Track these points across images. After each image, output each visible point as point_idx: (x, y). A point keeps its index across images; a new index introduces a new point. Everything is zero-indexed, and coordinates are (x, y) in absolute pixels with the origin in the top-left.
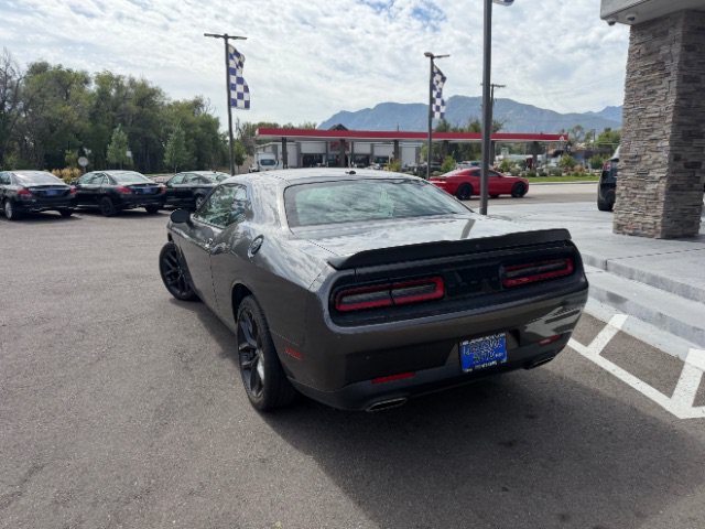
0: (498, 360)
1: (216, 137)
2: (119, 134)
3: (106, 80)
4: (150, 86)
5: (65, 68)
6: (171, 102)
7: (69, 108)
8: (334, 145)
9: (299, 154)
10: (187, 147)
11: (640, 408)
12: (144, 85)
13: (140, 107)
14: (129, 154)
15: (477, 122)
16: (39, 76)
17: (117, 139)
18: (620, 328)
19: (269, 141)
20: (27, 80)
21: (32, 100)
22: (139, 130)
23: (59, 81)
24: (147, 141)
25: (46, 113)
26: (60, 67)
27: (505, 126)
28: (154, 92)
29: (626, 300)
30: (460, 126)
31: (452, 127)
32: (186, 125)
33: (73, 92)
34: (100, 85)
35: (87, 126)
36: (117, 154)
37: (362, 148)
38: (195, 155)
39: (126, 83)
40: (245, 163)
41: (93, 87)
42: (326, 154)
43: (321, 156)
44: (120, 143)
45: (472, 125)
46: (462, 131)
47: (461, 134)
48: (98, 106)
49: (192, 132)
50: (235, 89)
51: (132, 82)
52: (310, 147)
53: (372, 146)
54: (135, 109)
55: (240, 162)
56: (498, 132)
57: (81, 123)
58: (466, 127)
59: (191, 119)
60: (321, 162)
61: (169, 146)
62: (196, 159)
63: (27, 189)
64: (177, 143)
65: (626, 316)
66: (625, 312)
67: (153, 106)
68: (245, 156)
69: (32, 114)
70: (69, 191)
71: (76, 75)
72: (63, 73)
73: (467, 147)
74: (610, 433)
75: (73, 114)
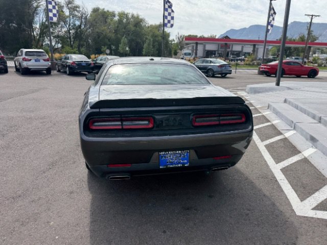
0: (183, 164)
1: (167, 41)
2: (124, 40)
3: (122, 15)
4: (140, 17)
5: (106, 10)
6: (149, 25)
7: (106, 28)
8: (222, 46)
9: (204, 50)
10: (154, 46)
11: (278, 204)
12: (138, 17)
13: (135, 27)
14: (127, 49)
15: (304, 35)
16: (96, 13)
17: (123, 42)
18: (306, 156)
19: (191, 44)
20: (91, 15)
21: (92, 24)
22: (134, 38)
23: (103, 15)
24: (137, 43)
25: (97, 30)
26: (104, 9)
27: (320, 38)
28: (142, 20)
29: (318, 141)
30: (294, 38)
31: (289, 38)
32: (154, 36)
33: (109, 21)
34: (119, 17)
35: (113, 36)
36: (123, 49)
37: (237, 48)
38: (157, 50)
39: (130, 16)
40: (178, 54)
41: (116, 18)
42: (218, 50)
43: (215, 51)
44: (125, 44)
45: (301, 38)
46: (294, 40)
47: (293, 42)
48: (118, 27)
49: (157, 39)
50: (167, 18)
51: (133, 16)
52: (210, 47)
53: (243, 47)
54: (133, 28)
55: (176, 54)
56: (315, 42)
57: (110, 34)
58: (297, 38)
59: (157, 33)
60: (215, 54)
61: (145, 45)
62: (157, 52)
63: (74, 62)
64: (149, 45)
65: (316, 150)
66: (316, 148)
67: (141, 27)
68: (178, 51)
69: (92, 30)
70: (90, 64)
71: (110, 13)
72: (105, 12)
73: (296, 49)
74: (247, 215)
75: (107, 30)
